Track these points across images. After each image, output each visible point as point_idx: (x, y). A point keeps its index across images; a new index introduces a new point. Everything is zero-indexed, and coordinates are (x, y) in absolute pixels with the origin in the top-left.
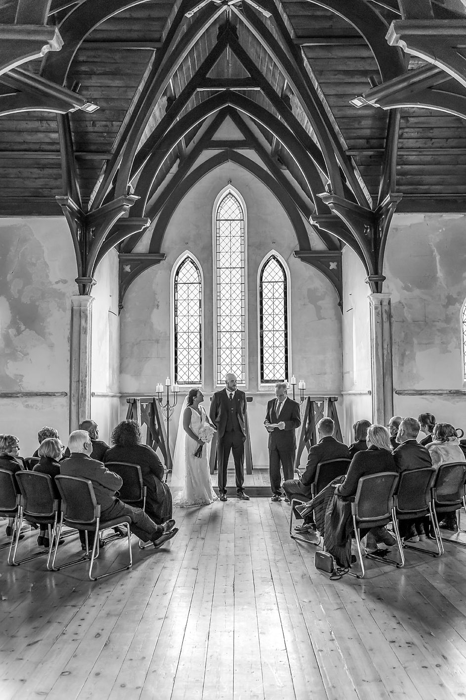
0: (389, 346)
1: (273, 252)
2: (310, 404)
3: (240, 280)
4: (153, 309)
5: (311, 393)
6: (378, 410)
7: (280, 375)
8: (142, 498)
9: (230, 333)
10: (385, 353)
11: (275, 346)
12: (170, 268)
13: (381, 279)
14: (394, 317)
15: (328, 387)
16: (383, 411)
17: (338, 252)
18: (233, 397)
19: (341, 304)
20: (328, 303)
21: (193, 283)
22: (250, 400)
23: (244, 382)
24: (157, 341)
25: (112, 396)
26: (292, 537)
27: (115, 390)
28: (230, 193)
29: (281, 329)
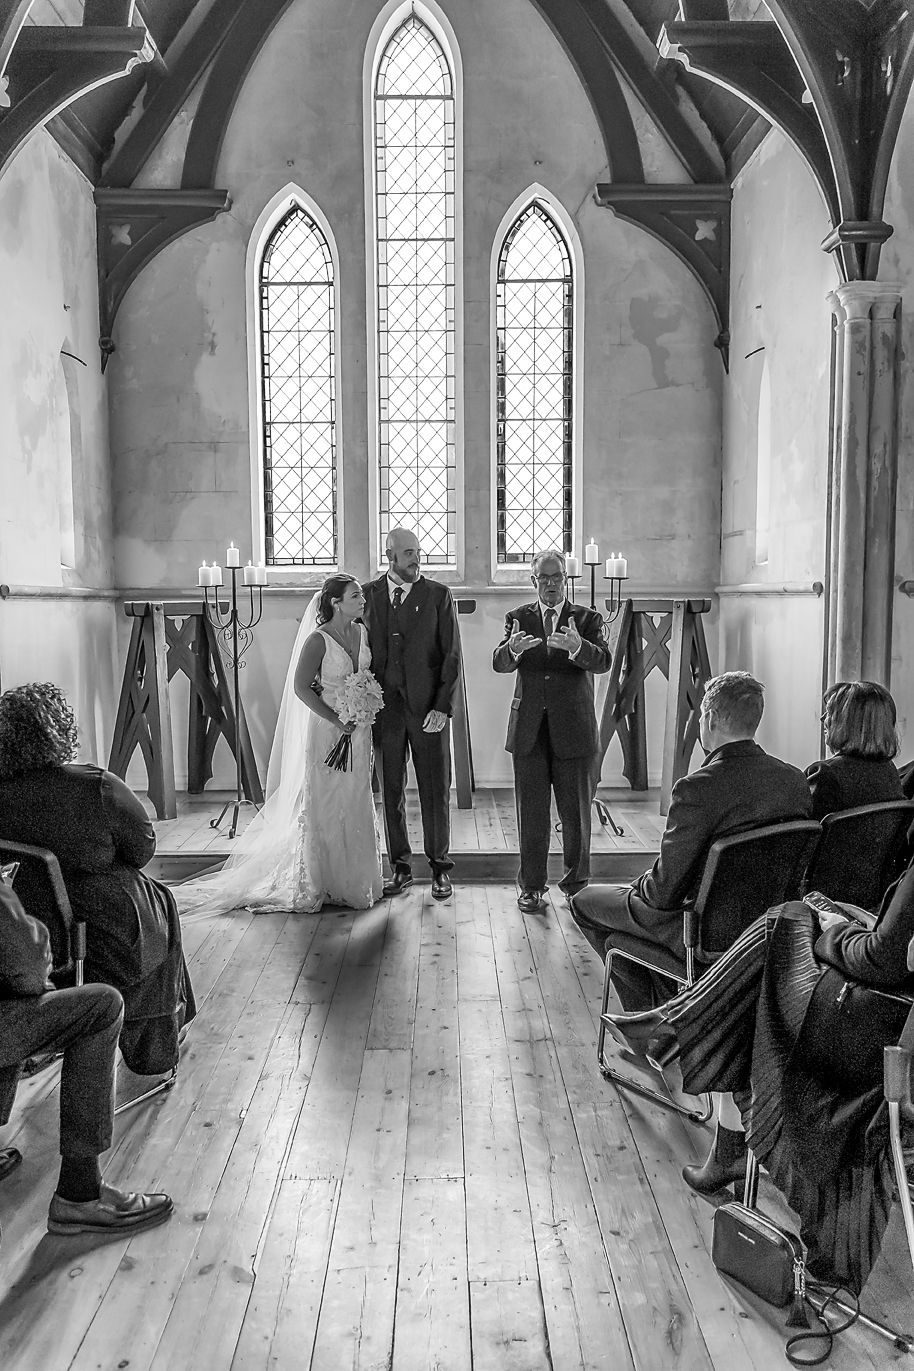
0: (888, 448)
1: (536, 191)
2: (633, 621)
3: (442, 275)
4: (201, 355)
5: (633, 590)
6: (847, 639)
7: (550, 540)
8: (70, 962)
9: (414, 425)
10: (877, 466)
11: (536, 461)
12: (245, 234)
13: (876, 233)
14: (909, 356)
15: (679, 571)
16: (859, 644)
17: (721, 187)
18: (403, 600)
19: (722, 343)
20: (685, 341)
21: (310, 284)
22: (468, 607)
23: (451, 560)
24: (214, 446)
25: (86, 598)
26: (608, 1076)
27: (99, 577)
28: (413, 16)
29: (554, 415)
